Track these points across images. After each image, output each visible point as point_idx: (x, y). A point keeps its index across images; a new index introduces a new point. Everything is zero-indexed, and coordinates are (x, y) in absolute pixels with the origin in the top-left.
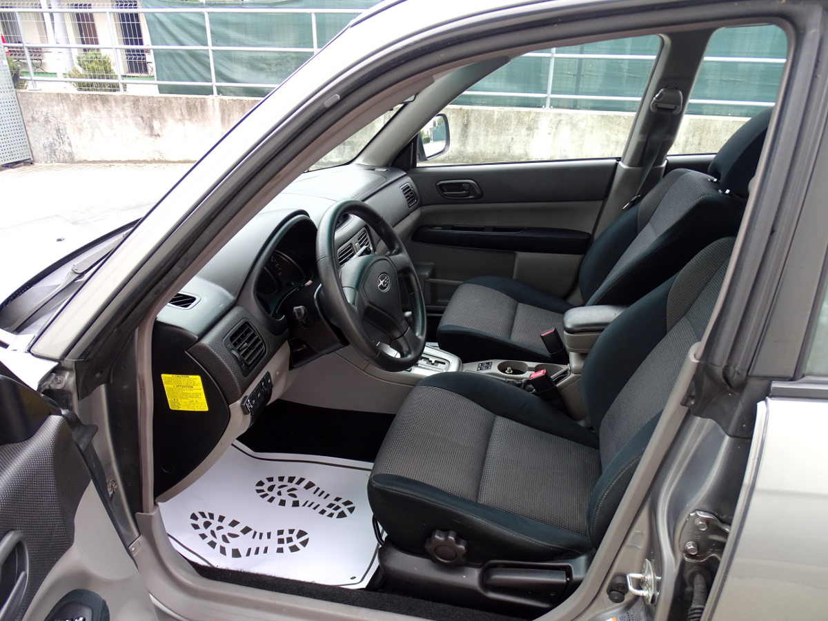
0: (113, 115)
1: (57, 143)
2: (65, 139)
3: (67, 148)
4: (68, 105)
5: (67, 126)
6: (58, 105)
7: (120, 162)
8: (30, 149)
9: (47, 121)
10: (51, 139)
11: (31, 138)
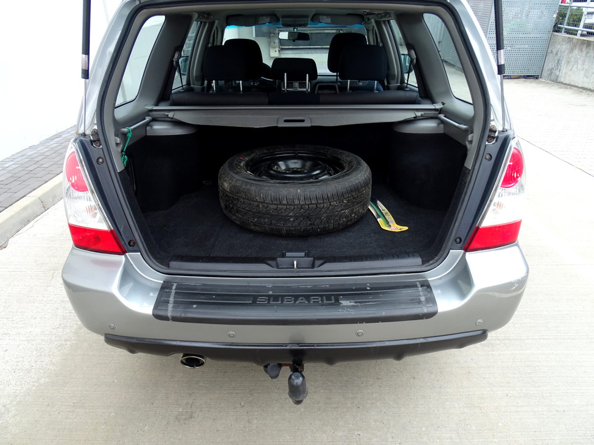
0: (588, 55)
1: (555, 69)
2: (559, 67)
3: (557, 73)
4: (570, 45)
5: (564, 59)
6: (566, 45)
7: (577, 87)
8: (542, 70)
9: (557, 54)
10: (553, 66)
11: (545, 64)
